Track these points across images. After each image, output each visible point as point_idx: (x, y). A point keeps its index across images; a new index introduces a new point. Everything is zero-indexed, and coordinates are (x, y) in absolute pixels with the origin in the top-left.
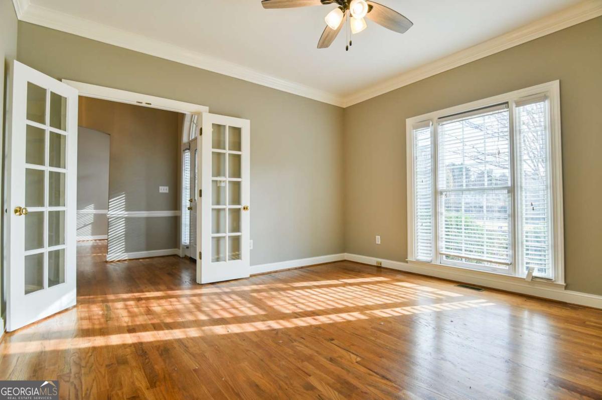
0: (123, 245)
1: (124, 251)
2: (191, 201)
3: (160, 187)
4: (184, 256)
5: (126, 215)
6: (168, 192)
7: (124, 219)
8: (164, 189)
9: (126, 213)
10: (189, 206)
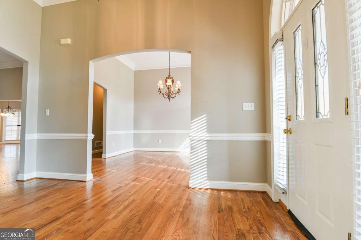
0: (205, 171)
1: (206, 178)
2: (289, 119)
3: (244, 104)
4: (278, 201)
5: (208, 138)
6: (253, 109)
7: (205, 142)
8: (249, 107)
9: (208, 135)
10: (285, 128)
